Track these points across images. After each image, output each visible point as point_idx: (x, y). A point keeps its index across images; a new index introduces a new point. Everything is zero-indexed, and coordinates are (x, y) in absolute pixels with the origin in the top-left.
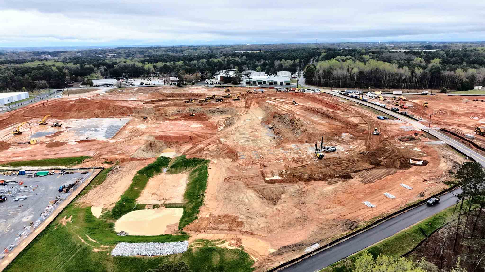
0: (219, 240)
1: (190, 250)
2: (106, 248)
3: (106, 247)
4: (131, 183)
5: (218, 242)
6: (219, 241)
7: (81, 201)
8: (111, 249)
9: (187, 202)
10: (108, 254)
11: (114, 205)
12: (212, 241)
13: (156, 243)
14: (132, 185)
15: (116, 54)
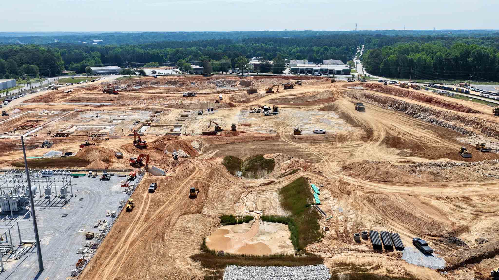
0: (369, 264)
1: (335, 277)
2: (213, 273)
3: (212, 270)
6: (370, 266)
9: (290, 214)
12: (360, 265)
13: (282, 267)
15: (102, 41)
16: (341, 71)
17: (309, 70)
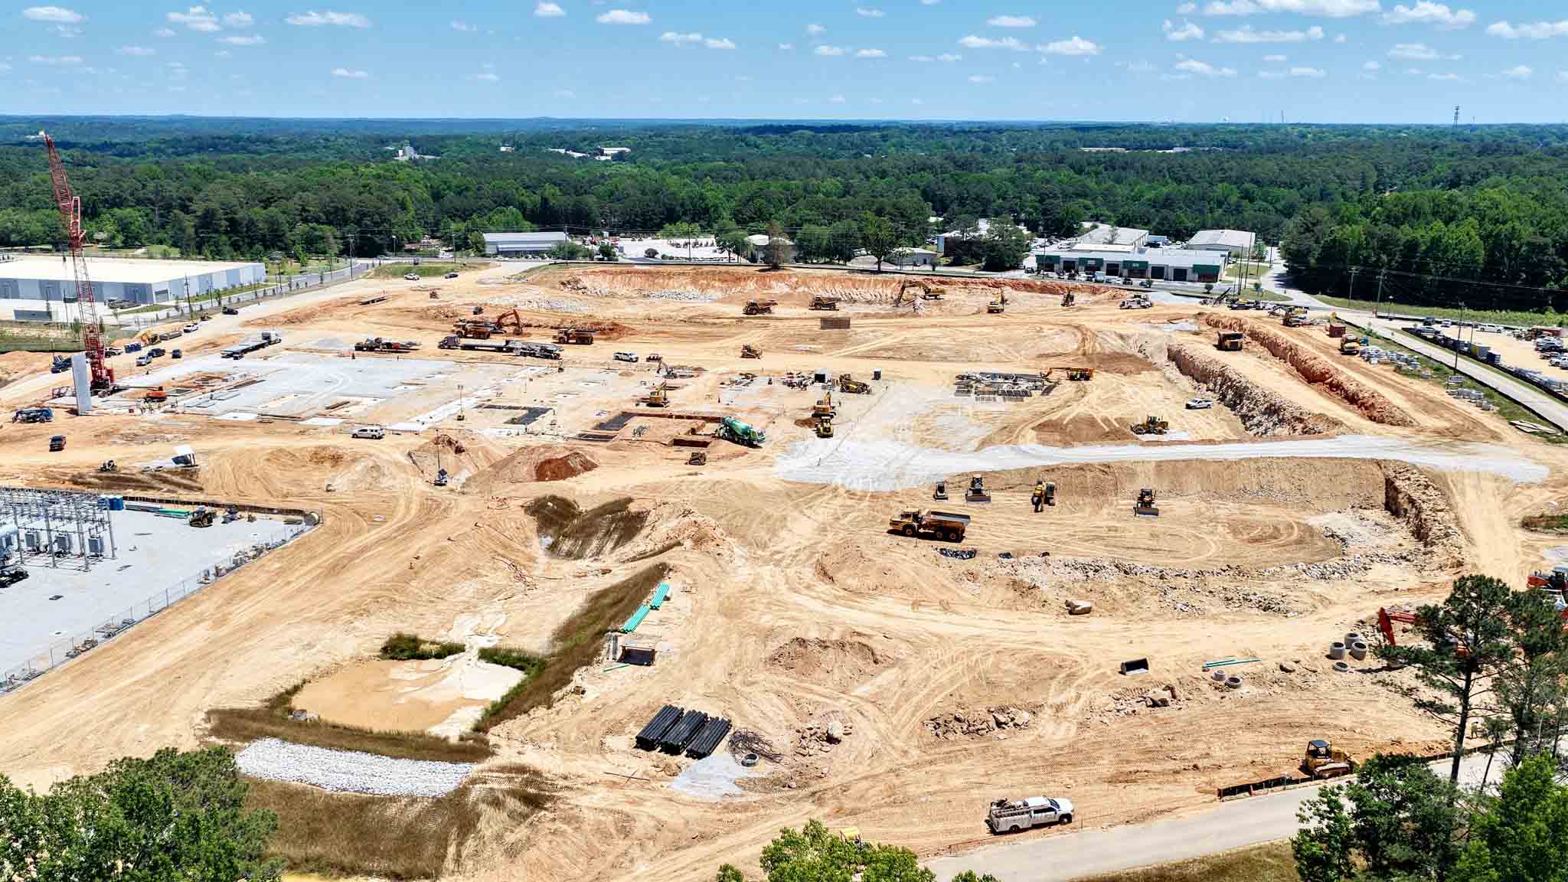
0: (574, 777)
5: (568, 783)
6: (572, 780)
9: (556, 649)
12: (548, 776)
13: (375, 757)
15: (628, 150)
16: (1189, 272)
17: (1090, 262)
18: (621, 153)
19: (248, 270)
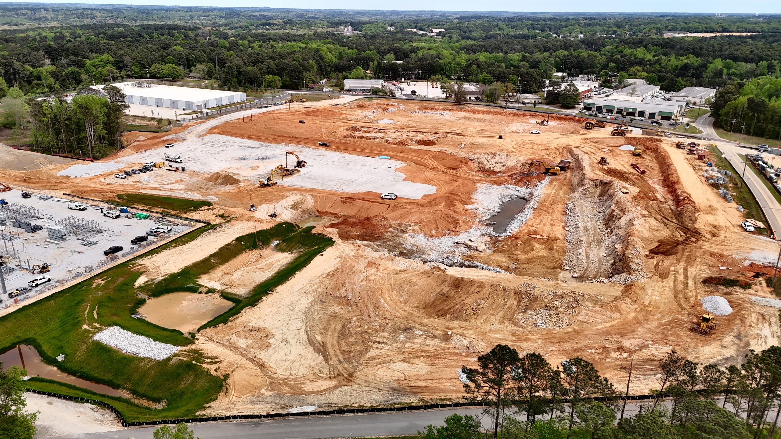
0: (214, 358)
1: (168, 359)
2: (96, 328)
3: (98, 326)
4: (216, 250)
5: (209, 360)
6: (212, 360)
7: (142, 263)
8: (100, 330)
9: (250, 295)
10: (90, 335)
11: (165, 277)
12: (203, 357)
13: (148, 339)
14: (212, 256)
15: (444, 30)
16: (656, 115)
17: (610, 107)
18: (440, 32)
19: (238, 96)
